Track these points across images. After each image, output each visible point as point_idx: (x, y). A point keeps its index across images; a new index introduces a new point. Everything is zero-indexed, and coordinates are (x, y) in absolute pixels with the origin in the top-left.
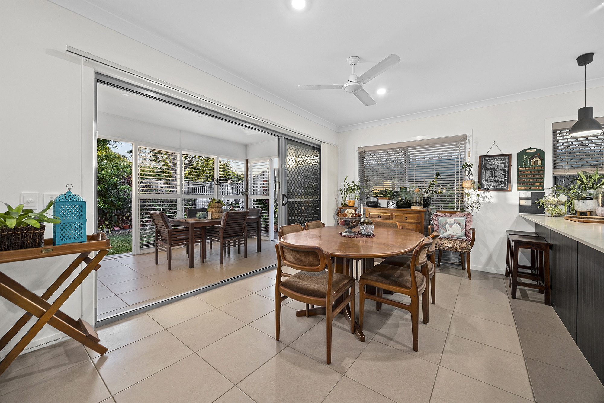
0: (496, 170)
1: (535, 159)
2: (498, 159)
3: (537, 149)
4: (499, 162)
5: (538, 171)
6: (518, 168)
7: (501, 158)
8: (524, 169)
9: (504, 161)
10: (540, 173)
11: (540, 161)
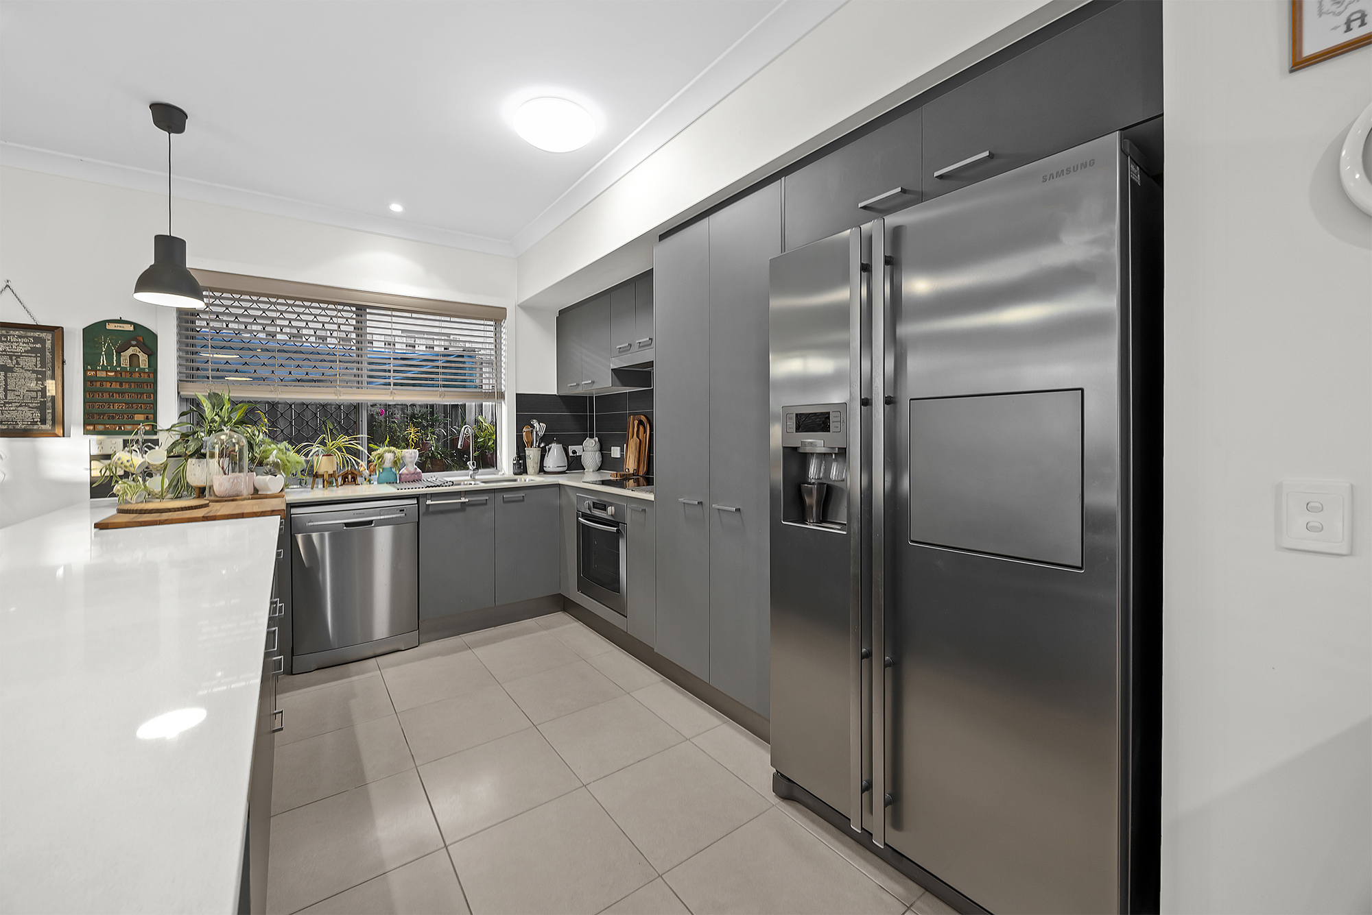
0: (11, 370)
1: (130, 351)
2: (20, 337)
3: (136, 325)
4: (21, 347)
5: (139, 384)
6: (85, 371)
7: (29, 334)
8: (102, 374)
9: (38, 346)
10: (146, 389)
11: (143, 357)
